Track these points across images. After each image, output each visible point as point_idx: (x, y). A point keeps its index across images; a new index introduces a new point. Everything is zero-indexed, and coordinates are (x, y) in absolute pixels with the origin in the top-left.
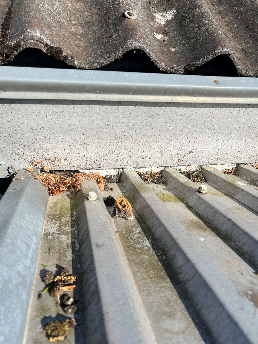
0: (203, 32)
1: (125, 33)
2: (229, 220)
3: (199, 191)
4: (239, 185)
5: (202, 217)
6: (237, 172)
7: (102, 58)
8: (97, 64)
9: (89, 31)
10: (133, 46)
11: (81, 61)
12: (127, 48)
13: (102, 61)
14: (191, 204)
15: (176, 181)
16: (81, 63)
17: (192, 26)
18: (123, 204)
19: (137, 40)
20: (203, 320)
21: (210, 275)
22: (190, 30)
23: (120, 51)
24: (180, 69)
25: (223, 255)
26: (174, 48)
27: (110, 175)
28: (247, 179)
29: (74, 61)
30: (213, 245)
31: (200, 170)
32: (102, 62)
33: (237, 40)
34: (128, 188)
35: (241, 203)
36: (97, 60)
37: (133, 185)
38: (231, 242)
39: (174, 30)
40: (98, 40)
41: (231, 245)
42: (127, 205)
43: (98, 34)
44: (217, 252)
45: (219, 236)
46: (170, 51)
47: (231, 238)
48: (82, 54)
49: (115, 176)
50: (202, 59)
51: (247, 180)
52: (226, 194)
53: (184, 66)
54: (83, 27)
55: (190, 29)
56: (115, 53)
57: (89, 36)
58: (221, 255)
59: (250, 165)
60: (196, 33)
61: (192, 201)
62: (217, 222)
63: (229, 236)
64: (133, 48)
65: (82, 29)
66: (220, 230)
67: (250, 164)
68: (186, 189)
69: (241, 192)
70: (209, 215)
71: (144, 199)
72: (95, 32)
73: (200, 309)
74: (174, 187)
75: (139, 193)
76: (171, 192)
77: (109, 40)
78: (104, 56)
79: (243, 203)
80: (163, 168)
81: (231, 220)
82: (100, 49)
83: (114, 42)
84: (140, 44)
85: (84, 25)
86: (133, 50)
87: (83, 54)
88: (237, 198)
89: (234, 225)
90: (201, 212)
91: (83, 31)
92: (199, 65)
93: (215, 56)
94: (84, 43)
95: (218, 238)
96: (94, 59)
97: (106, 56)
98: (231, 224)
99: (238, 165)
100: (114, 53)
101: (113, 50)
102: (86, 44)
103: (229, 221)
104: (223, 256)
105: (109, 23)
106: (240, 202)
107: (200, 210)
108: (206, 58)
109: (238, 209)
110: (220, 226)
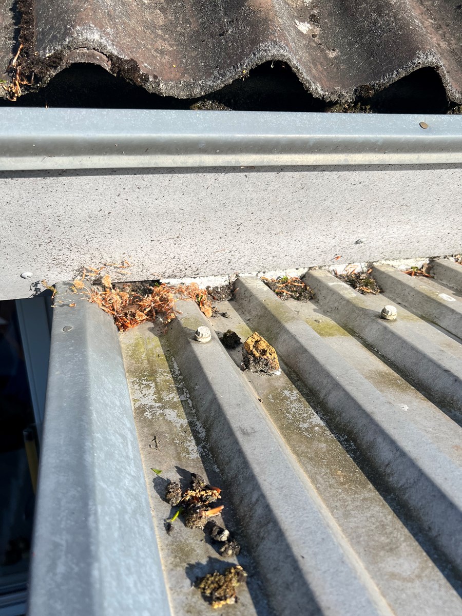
0: (387, 21)
1: (252, 27)
2: (446, 371)
3: (383, 316)
4: (445, 300)
5: (395, 365)
6: (431, 272)
7: (210, 77)
8: (200, 88)
9: (177, 18)
10: (269, 56)
11: (171, 83)
12: (258, 60)
13: (210, 83)
14: (370, 340)
15: (335, 296)
16: (172, 87)
17: (365, 8)
18: (261, 348)
19: (275, 42)
20: (444, 554)
21: (446, 479)
22: (361, 16)
23: (244, 63)
24: (347, 93)
25: (447, 436)
26: (333, 50)
27: (216, 285)
28: (450, 286)
29: (159, 85)
30: (426, 418)
31: (370, 271)
32: (210, 86)
33: (440, 32)
34: (254, 313)
35: (452, 334)
36: (200, 80)
37: (266, 309)
38: (453, 411)
39: (330, 15)
40: (196, 38)
41: (455, 415)
42: (268, 350)
43: (194, 26)
44: (435, 430)
45: (430, 400)
46: (326, 57)
47: (452, 404)
48: (170, 68)
49: (223, 287)
50: (389, 75)
51: (451, 288)
52: (422, 317)
53: (355, 88)
54: (163, 10)
55: (362, 13)
56: (234, 67)
57: (178, 29)
58: (442, 435)
59: (452, 259)
60: (375, 23)
61: (371, 334)
62: (424, 374)
63: (448, 399)
64: (269, 58)
65: (162, 15)
66: (430, 389)
67: (452, 256)
68: (357, 312)
69: (450, 314)
70: (408, 362)
71: (292, 336)
72: (187, 21)
73: (436, 537)
74: (332, 306)
75: (280, 323)
76: (329, 316)
77: (220, 40)
78: (212, 73)
79: (456, 334)
80: (306, 270)
81: (450, 371)
82: (203, 57)
83: (230, 45)
84: (282, 51)
85: (166, 7)
86: (269, 63)
87: (172, 69)
88: (443, 324)
89: (456, 381)
90: (390, 355)
91: (165, 19)
92: (383, 87)
93: (412, 71)
94: (171, 46)
95: (430, 403)
96: (193, 79)
97: (216, 73)
98: (451, 378)
99: (432, 260)
100: (232, 67)
101: (231, 62)
102: (175, 48)
103: (446, 374)
104: (447, 438)
105: (215, 5)
106: (449, 332)
107: (389, 351)
108: (395, 73)
109: (449, 346)
110: (430, 381)
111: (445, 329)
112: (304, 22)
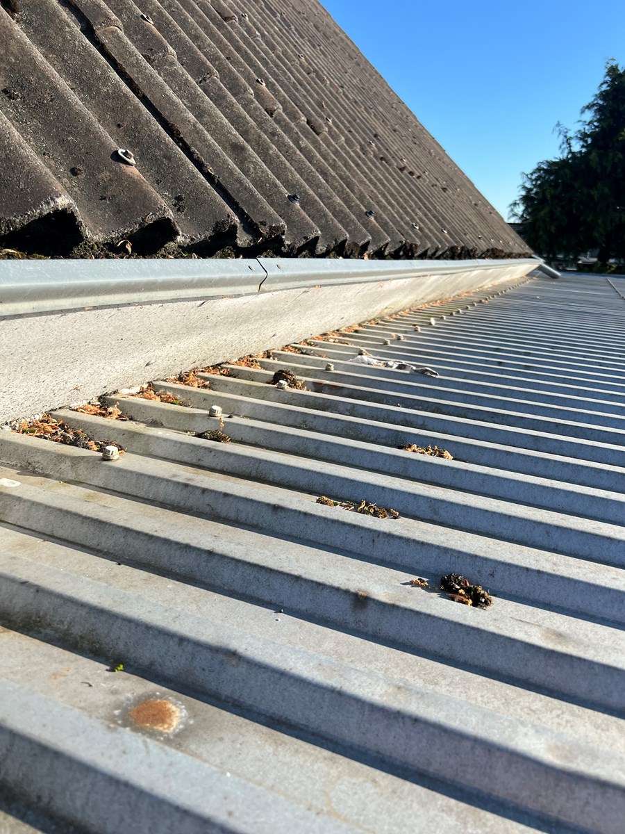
2: (24, 583)
28: (12, 463)
30: (10, 656)
35: (25, 528)
38: (42, 630)
41: (46, 634)
45: (12, 628)
47: (40, 622)
51: (13, 467)
58: (35, 668)
59: (7, 428)
63: (33, 618)
66: (9, 614)
67: (7, 424)
69: (17, 503)
79: (30, 527)
81: (28, 582)
88: (10, 520)
95: (13, 633)
98: (32, 590)
103: (24, 587)
104: (41, 669)
106: (21, 527)
109: (23, 545)
111: (15, 525)
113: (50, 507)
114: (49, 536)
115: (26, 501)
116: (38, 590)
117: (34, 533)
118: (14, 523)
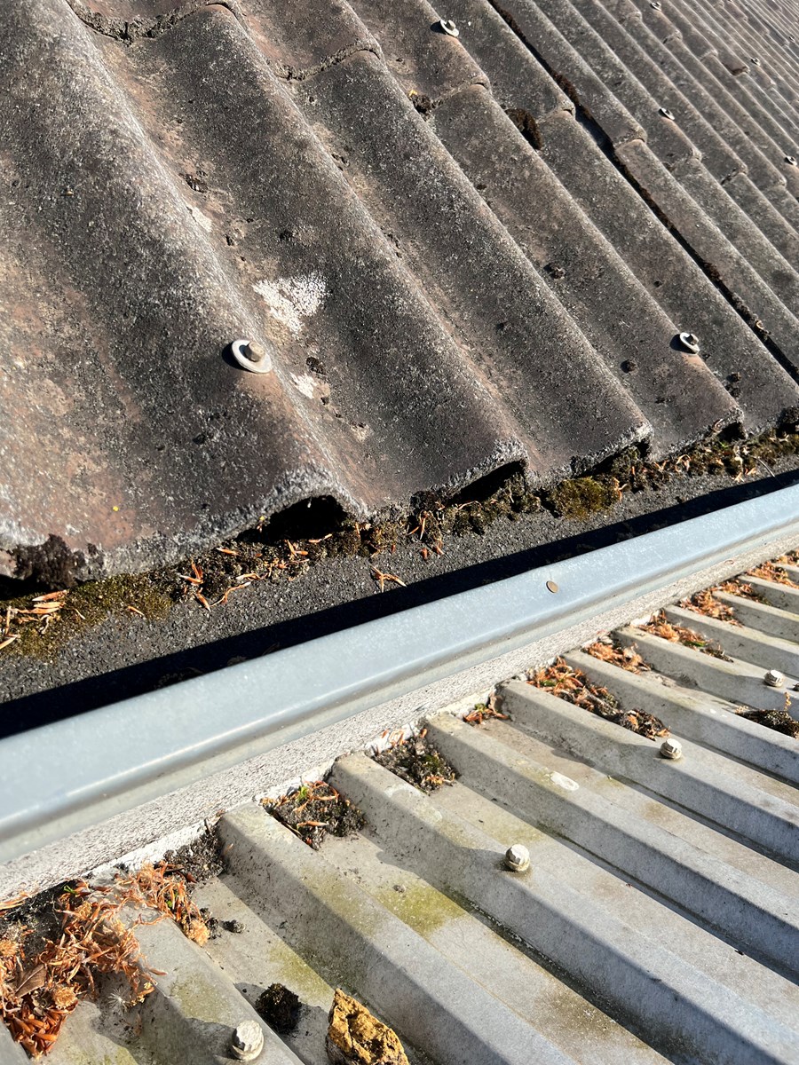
1: (261, 434)
6: (503, 707)
7: (193, 527)
8: (176, 549)
9: (90, 395)
10: (305, 492)
11: (121, 551)
12: (287, 499)
13: (194, 539)
14: (502, 917)
16: (123, 559)
17: (396, 355)
18: (368, 1037)
19: (311, 466)
22: (393, 368)
23: (261, 506)
24: (401, 505)
26: (360, 426)
27: (181, 844)
28: (542, 734)
29: (101, 564)
31: (425, 733)
32: (196, 545)
33: (483, 367)
34: (290, 909)
36: (175, 534)
39: (339, 358)
40: (140, 438)
42: (385, 1040)
43: (134, 415)
45: (647, 1043)
47: (683, 1044)
48: (109, 514)
49: (196, 844)
50: (460, 477)
51: (543, 739)
52: (542, 827)
53: (411, 495)
54: (58, 377)
55: (393, 364)
56: (241, 511)
57: (100, 420)
59: (523, 677)
60: (417, 383)
61: (499, 902)
62: (621, 989)
63: (673, 1035)
64: (306, 496)
65: (59, 389)
66: (637, 1017)
67: (522, 672)
69: (585, 819)
72: (115, 403)
76: (411, 868)
77: (199, 452)
78: (196, 519)
80: (332, 762)
82: (170, 485)
83: (223, 464)
84: (326, 482)
85: (62, 370)
87: (114, 516)
91: (67, 398)
92: (453, 495)
93: (491, 470)
94: (97, 461)
95: (651, 1050)
96: (159, 532)
97: (204, 518)
98: (667, 995)
99: (499, 688)
100: (238, 511)
101: (232, 500)
102: (105, 465)
103: (656, 986)
105: (169, 376)
106: (593, 854)
107: (542, 938)
108: (469, 473)
110: (633, 1001)
111: (584, 848)
112: (301, 373)
113: (629, 837)
114: (632, 877)
115: (596, 819)
116: (677, 998)
117: (609, 867)
118: (583, 845)
